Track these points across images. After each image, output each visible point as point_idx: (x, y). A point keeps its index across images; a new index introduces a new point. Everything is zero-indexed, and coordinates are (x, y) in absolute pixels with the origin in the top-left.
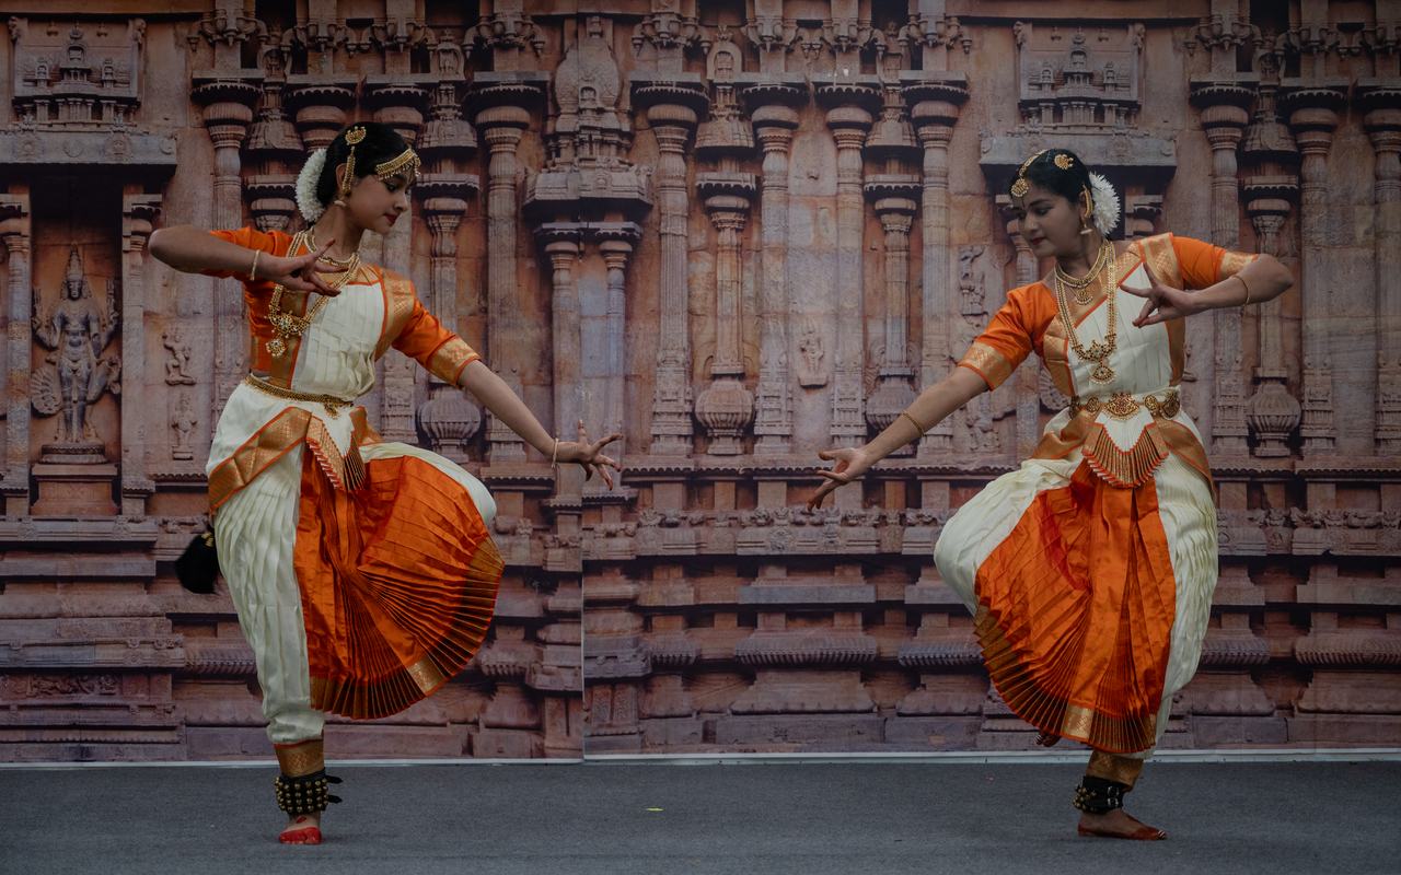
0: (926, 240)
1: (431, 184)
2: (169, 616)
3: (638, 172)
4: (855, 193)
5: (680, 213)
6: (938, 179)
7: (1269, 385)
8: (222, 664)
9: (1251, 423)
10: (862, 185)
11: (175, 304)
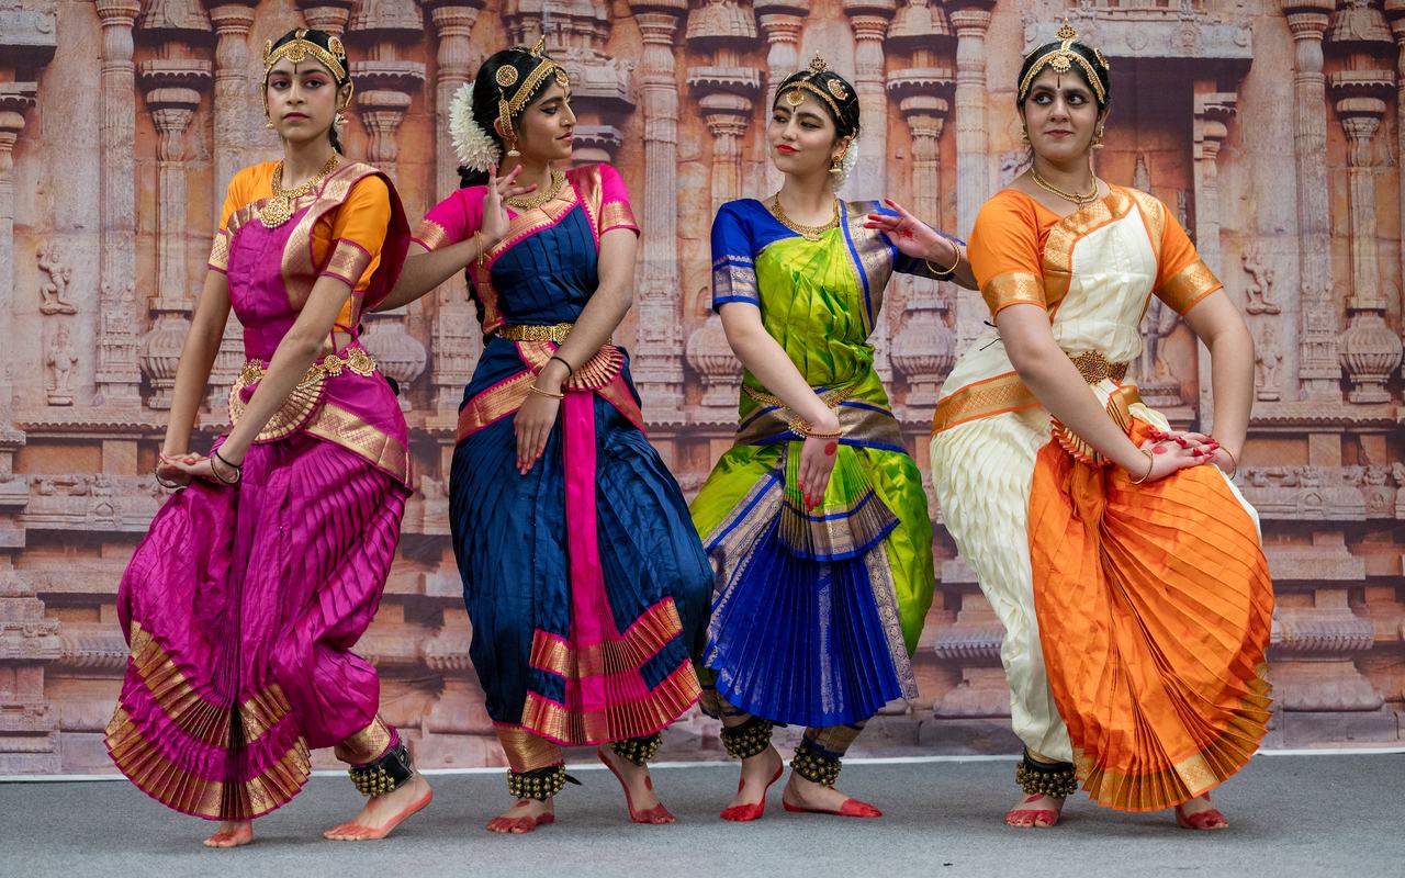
0: (960, 147)
1: (367, 74)
2: (41, 596)
3: (617, 67)
4: (875, 92)
5: (669, 115)
6: (974, 74)
7: (1364, 318)
8: (106, 656)
9: (1344, 362)
10: (884, 83)
11: (53, 217)
